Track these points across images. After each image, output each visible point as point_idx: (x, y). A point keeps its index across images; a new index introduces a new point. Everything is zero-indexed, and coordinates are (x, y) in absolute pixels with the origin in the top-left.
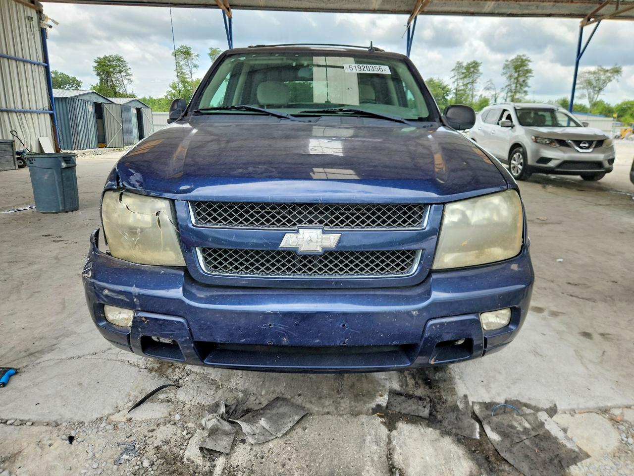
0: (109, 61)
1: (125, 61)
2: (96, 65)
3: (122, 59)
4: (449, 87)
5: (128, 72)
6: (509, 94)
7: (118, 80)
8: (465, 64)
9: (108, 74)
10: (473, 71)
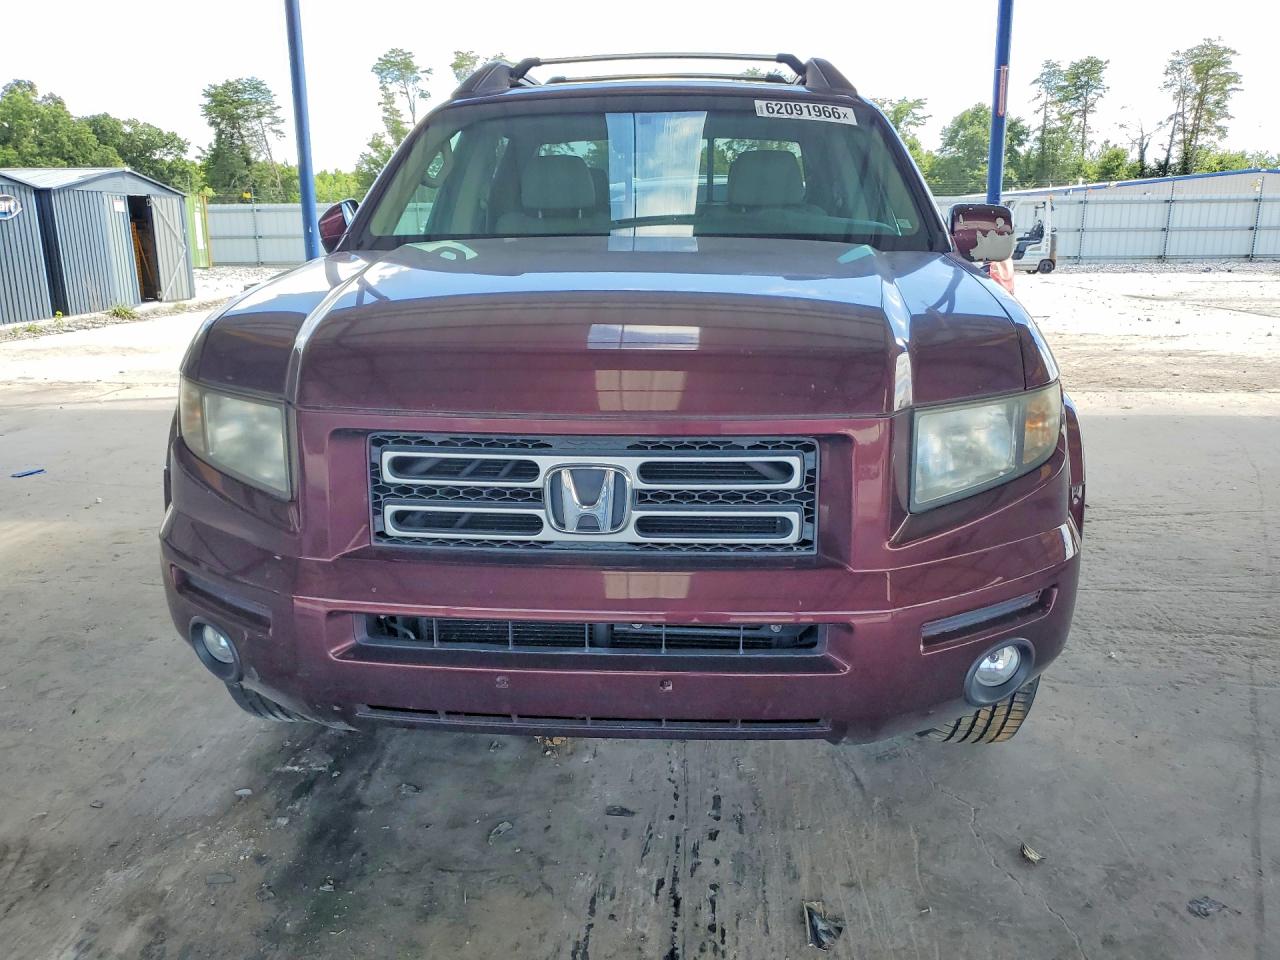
0: (237, 92)
1: (269, 92)
2: (206, 101)
3: (263, 87)
4: (1025, 124)
5: (277, 113)
6: (1179, 137)
7: (255, 134)
8: (1065, 67)
9: (233, 120)
10: (1087, 82)
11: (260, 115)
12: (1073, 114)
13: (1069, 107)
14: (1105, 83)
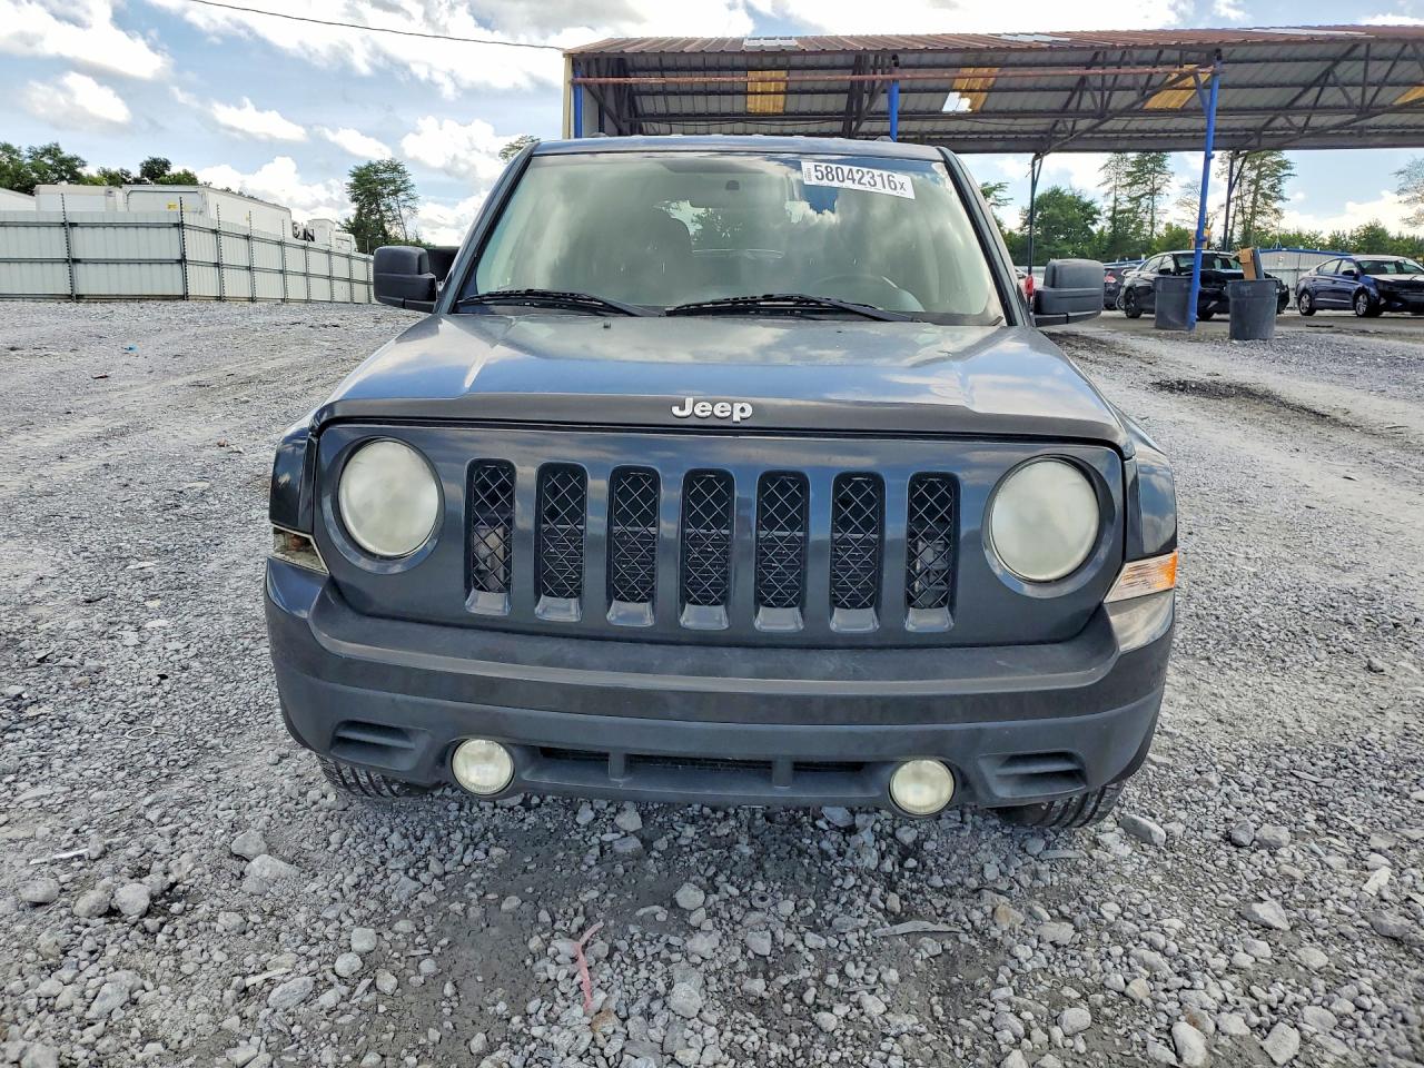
0: (377, 172)
1: (405, 172)
2: (351, 180)
3: (401, 168)
4: (1097, 206)
5: (411, 192)
7: (391, 209)
9: (374, 198)
10: (1153, 169)
11: (396, 192)
12: (1142, 196)
13: (1137, 190)
14: (1170, 169)
